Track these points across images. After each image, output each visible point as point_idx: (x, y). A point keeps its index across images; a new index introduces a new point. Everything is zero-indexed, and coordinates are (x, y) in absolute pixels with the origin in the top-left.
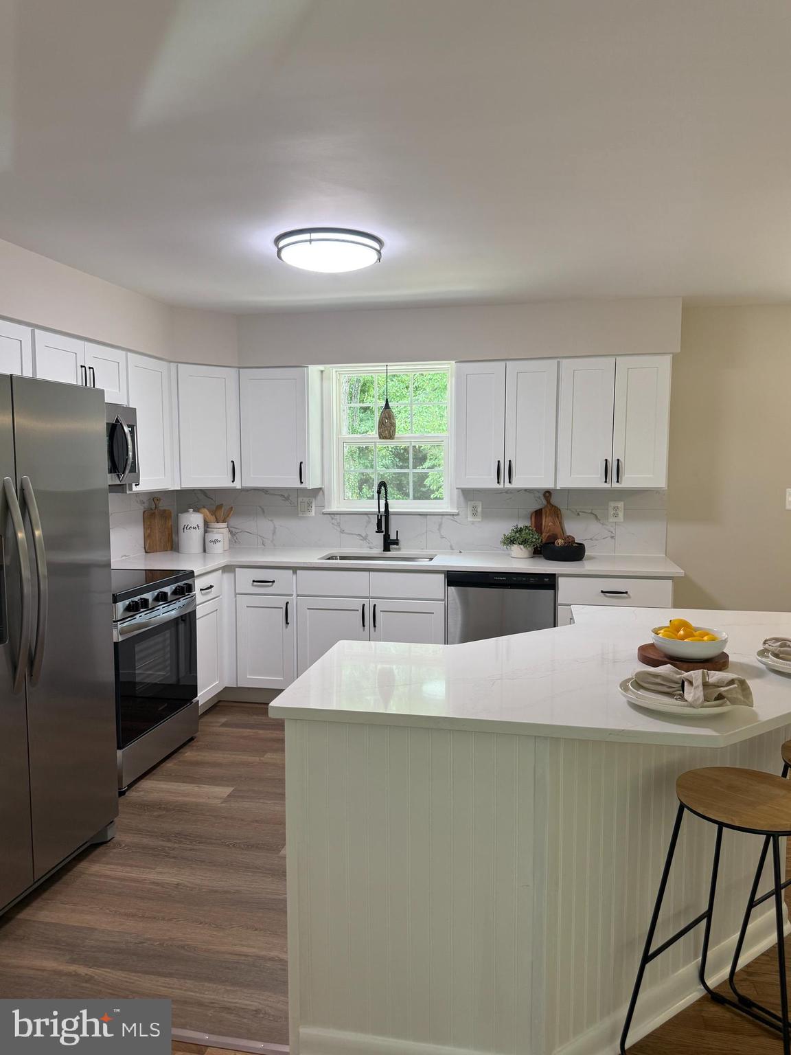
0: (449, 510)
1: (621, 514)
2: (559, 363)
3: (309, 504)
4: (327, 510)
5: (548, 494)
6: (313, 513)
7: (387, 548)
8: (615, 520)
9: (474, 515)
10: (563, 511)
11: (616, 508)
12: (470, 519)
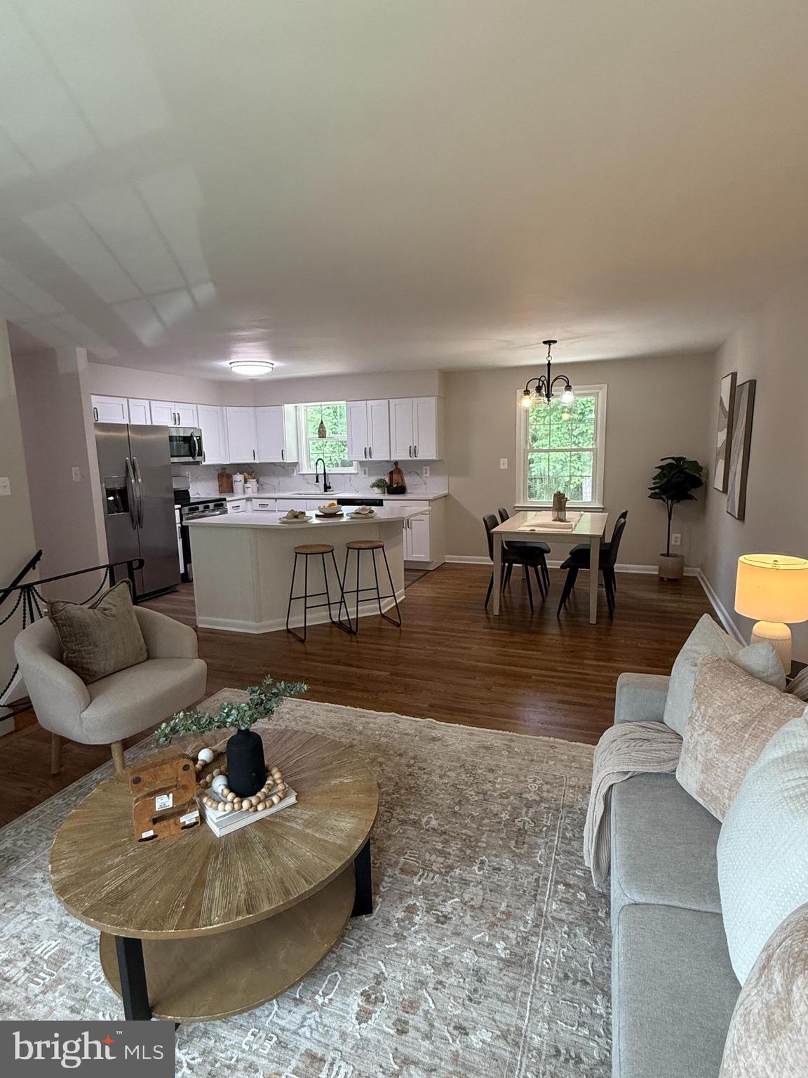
0: (354, 472)
1: (428, 472)
2: (389, 401)
3: (293, 470)
4: (301, 473)
5: (396, 463)
6: (295, 474)
7: (325, 491)
8: (425, 475)
9: (365, 474)
10: (404, 472)
11: (426, 470)
12: (363, 476)
